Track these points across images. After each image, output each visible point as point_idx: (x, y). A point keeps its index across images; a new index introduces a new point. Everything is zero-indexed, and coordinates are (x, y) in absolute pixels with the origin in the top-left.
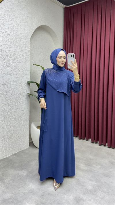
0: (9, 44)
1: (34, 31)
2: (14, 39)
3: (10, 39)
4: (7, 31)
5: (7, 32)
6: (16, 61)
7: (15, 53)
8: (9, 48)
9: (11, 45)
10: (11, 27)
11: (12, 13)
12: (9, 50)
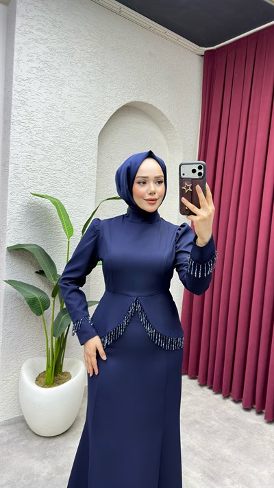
0: (38, 151)
1: (108, 116)
2: (51, 139)
3: (39, 139)
4: (33, 120)
5: (33, 122)
6: (56, 192)
7: (54, 172)
8: (36, 161)
9: (44, 153)
10: (45, 110)
11: (49, 73)
12: (38, 165)
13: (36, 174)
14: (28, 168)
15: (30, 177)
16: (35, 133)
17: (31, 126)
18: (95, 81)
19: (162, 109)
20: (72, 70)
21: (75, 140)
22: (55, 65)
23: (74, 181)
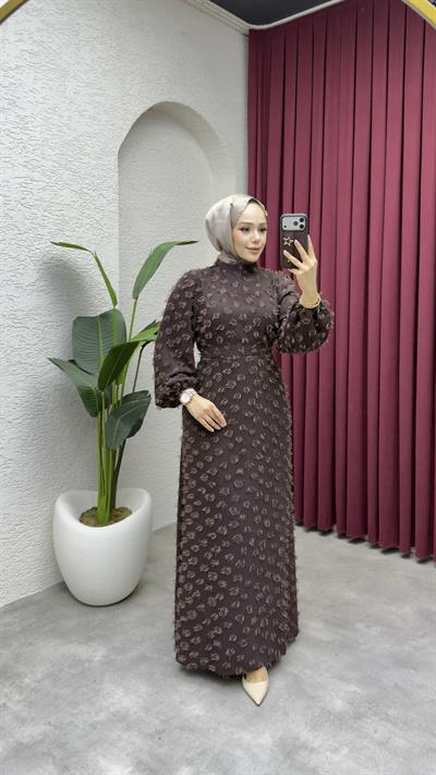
0: (36, 175)
2: (54, 158)
3: (39, 159)
5: (27, 132)
8: (35, 191)
9: (45, 179)
10: (45, 114)
11: (47, 60)
12: (37, 198)
13: (35, 211)
14: (23, 201)
15: (27, 215)
16: (31, 148)
17: (25, 138)
18: (109, 71)
19: (203, 115)
20: (77, 55)
21: (86, 159)
22: (55, 47)
23: (87, 221)
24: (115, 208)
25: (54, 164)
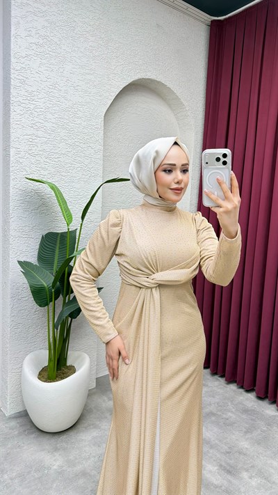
0: (40, 133)
1: (114, 95)
3: (42, 121)
5: (34, 102)
7: (58, 156)
8: (39, 145)
9: (46, 136)
10: (46, 89)
11: (49, 49)
12: (40, 149)
13: (39, 159)
14: (30, 152)
15: (33, 161)
16: (36, 114)
18: (99, 56)
19: (171, 87)
20: (73, 45)
21: (79, 121)
22: (56, 40)
23: (79, 165)
24: (100, 155)
25: (54, 125)
